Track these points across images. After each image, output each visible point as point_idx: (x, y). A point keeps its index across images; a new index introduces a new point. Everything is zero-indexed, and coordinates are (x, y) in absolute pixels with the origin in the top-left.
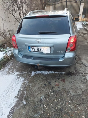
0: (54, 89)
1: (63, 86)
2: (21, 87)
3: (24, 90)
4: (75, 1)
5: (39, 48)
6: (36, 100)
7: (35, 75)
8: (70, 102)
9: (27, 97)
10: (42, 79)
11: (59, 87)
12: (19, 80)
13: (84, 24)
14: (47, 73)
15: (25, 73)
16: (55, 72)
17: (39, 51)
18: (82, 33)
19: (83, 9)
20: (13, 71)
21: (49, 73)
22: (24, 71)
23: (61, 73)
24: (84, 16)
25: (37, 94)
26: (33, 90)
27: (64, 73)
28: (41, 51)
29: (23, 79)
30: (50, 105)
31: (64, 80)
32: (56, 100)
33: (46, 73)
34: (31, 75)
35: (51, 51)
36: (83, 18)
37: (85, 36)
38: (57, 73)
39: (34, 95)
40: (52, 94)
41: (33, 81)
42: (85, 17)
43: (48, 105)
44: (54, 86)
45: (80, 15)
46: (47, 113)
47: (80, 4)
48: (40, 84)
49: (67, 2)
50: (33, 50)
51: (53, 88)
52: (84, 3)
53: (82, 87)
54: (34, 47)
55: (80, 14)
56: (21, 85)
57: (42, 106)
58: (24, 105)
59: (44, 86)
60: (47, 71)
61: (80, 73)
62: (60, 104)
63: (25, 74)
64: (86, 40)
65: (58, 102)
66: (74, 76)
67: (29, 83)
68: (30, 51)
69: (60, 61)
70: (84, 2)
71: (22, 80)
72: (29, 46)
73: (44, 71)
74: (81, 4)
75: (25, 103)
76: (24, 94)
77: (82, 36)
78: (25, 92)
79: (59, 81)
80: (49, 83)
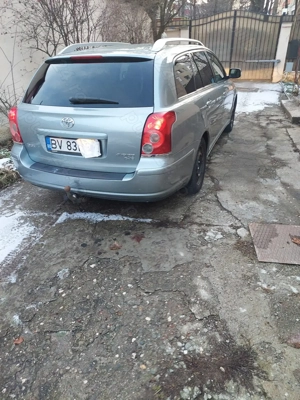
0: (103, 256)
1: (132, 249)
2: (20, 246)
3: (23, 254)
4: (262, 17)
5: (71, 141)
6: (45, 276)
7: (68, 221)
8: (129, 285)
9: (25, 269)
10: (83, 231)
11: (117, 253)
12: (21, 229)
13: (285, 90)
14: (100, 219)
15: (42, 214)
16: (126, 218)
17: (72, 151)
18: (268, 117)
19: (290, 43)
20: (12, 209)
21: (106, 219)
22: (42, 210)
23: (142, 220)
24: (290, 65)
25: (52, 264)
26: (47, 255)
27: (149, 220)
28: (77, 151)
29: (32, 228)
30: (76, 288)
31: (139, 238)
32: (95, 280)
33: (98, 217)
34: (57, 219)
35: (101, 152)
36: (289, 73)
37: (271, 126)
38: (131, 219)
39: (43, 266)
40: (92, 266)
41: (56, 235)
42: (295, 69)
43: (69, 289)
44: (106, 248)
45: (279, 61)
46: (60, 304)
47: (278, 25)
48: (71, 241)
49: (238, 19)
50: (58, 149)
51: (100, 253)
52: (290, 25)
53: (182, 254)
54: (59, 140)
55: (278, 58)
56: (21, 240)
57: (53, 289)
58: (10, 284)
59: (80, 248)
60: (106, 213)
61: (196, 223)
62: (103, 288)
63: (41, 217)
64: (269, 138)
65: (99, 285)
66: (175, 230)
67: (43, 239)
68: (49, 150)
69: (124, 180)
70: (292, 21)
71: (27, 229)
72: (47, 137)
73: (96, 212)
74: (283, 25)
75: (13, 280)
76: (20, 261)
77: (262, 127)
78: (25, 258)
79: (127, 238)
80: (96, 243)
